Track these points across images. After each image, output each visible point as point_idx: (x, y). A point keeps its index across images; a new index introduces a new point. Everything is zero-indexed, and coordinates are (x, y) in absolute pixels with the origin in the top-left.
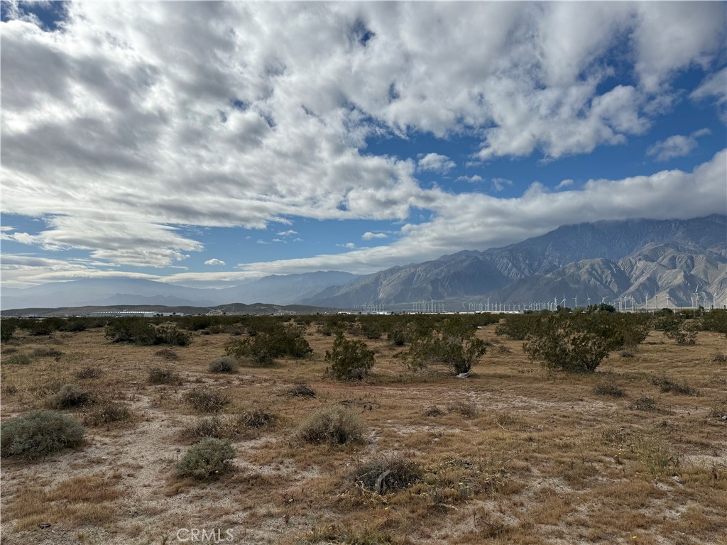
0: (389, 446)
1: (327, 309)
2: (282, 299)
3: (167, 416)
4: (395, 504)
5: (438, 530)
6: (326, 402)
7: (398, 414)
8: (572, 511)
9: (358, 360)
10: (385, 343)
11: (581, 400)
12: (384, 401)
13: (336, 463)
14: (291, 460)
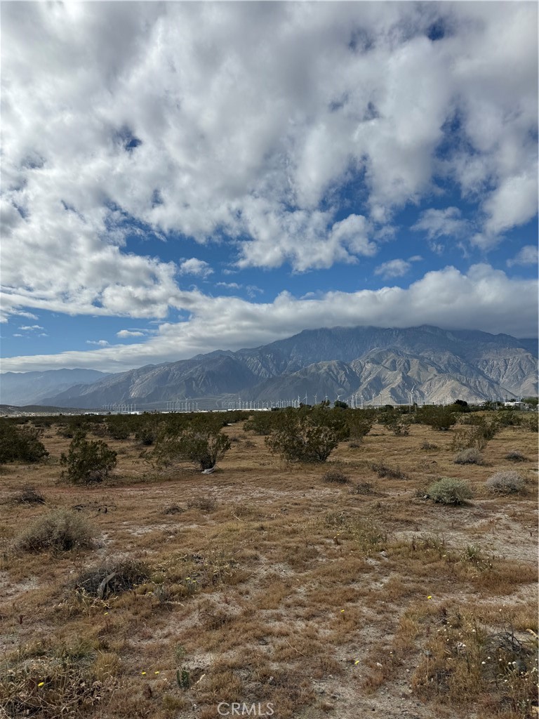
0: (121, 549)
1: (71, 410)
2: (19, 399)
4: (118, 607)
5: (161, 629)
6: (56, 507)
7: (135, 515)
8: (291, 593)
9: (97, 461)
10: (132, 444)
11: (312, 488)
12: (120, 503)
13: (58, 571)
14: (5, 573)
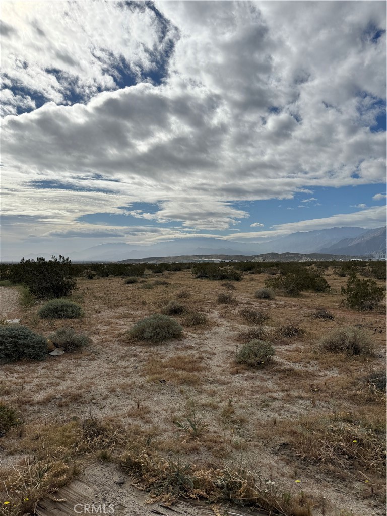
2: (305, 249)
3: (230, 324)
13: (352, 368)
14: (316, 362)
